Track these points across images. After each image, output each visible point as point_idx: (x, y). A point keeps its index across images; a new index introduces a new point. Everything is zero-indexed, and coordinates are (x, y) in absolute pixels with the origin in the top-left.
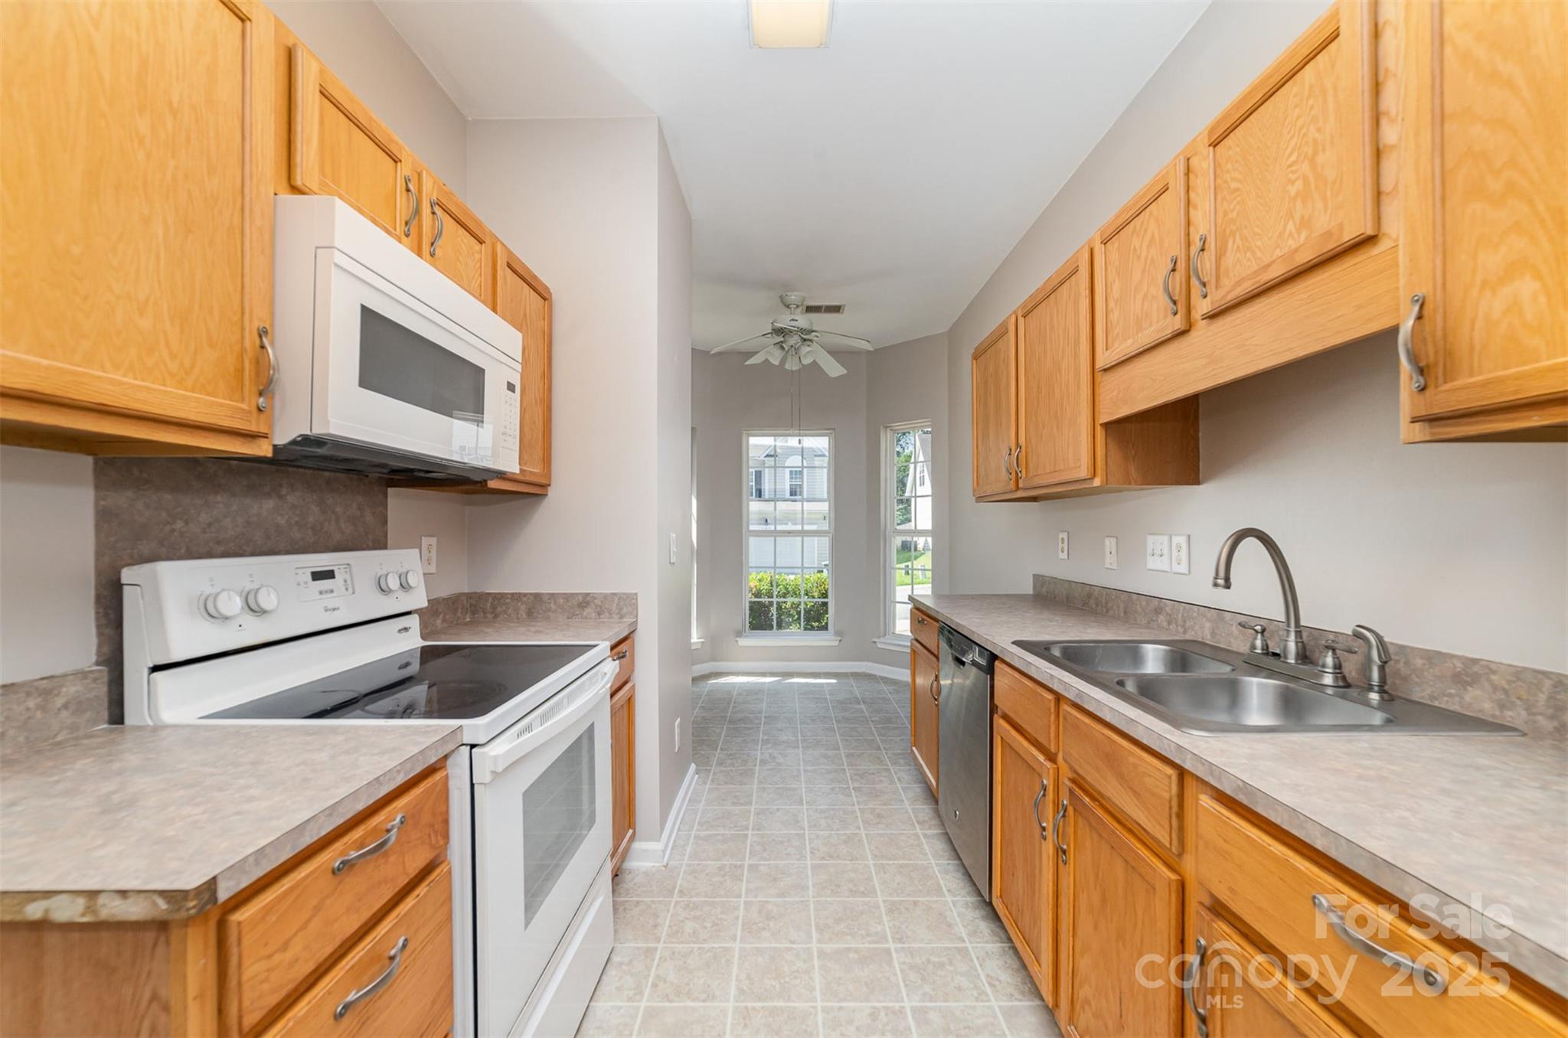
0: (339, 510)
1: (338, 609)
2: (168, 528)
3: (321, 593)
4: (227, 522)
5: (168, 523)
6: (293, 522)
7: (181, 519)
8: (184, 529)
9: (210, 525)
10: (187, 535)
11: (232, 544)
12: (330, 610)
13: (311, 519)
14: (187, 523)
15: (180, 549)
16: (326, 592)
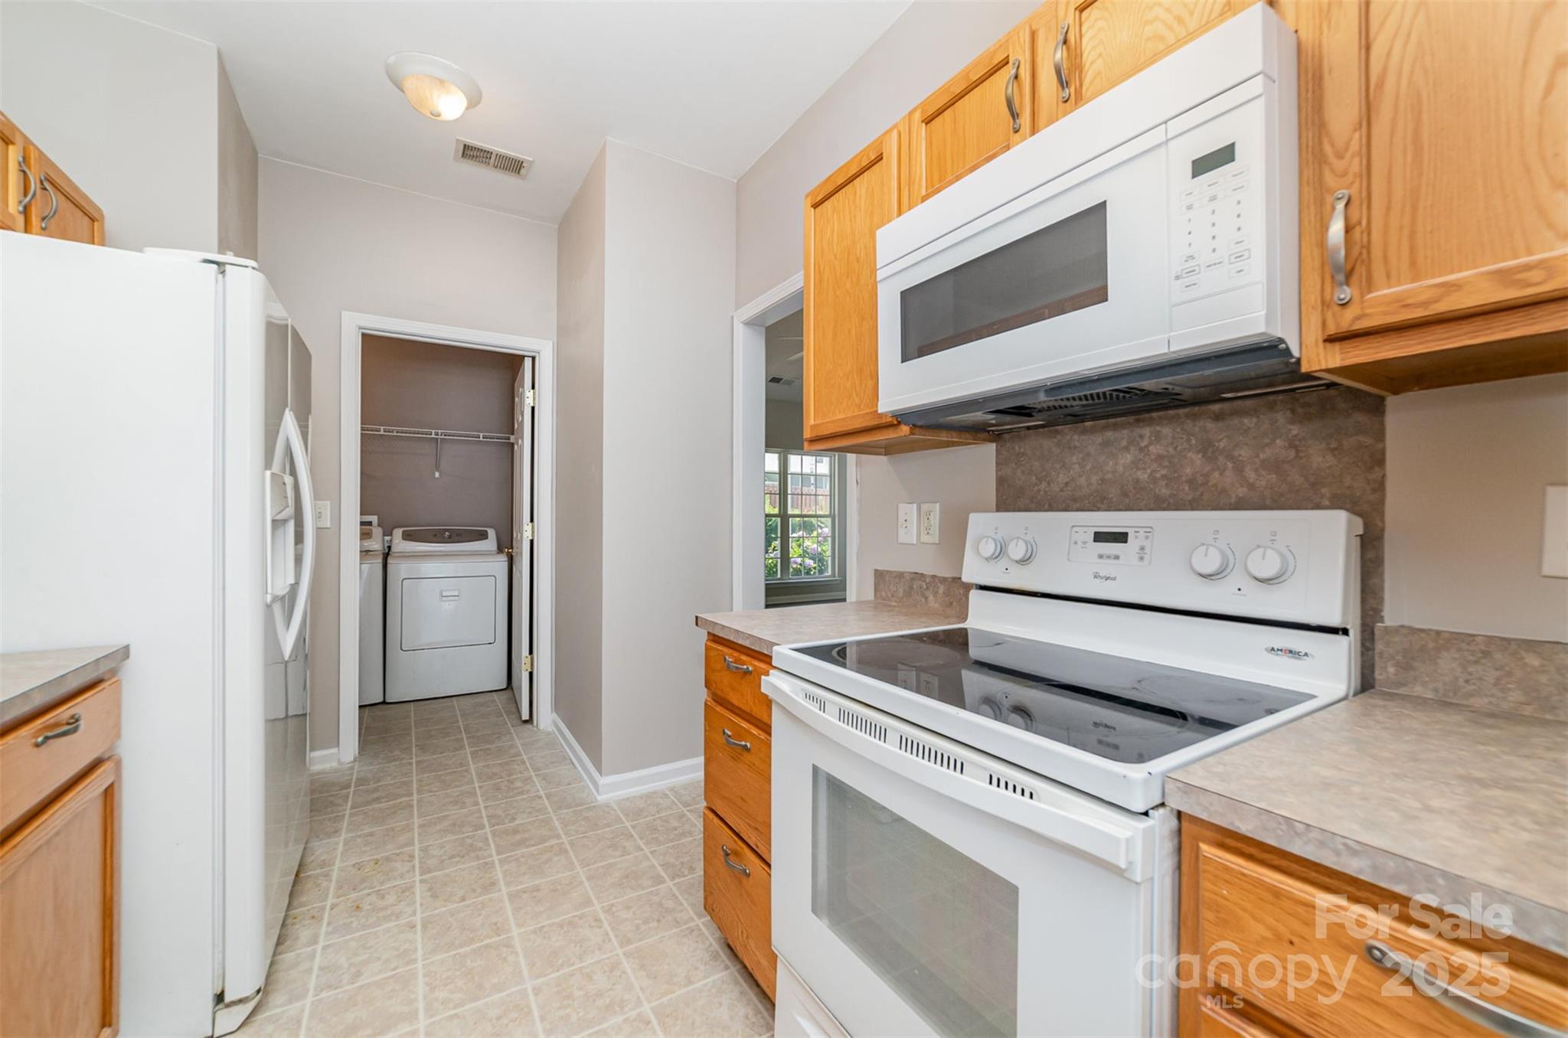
0: (1244, 453)
1: (1115, 579)
2: (1036, 488)
3: (1101, 557)
4: (1082, 481)
5: (1036, 484)
6: (1158, 475)
7: (1045, 480)
8: (1047, 489)
9: (1067, 484)
10: (1049, 493)
11: (1087, 501)
12: (1102, 578)
13: (1188, 471)
14: (1049, 484)
15: (1045, 504)
16: (1109, 557)
